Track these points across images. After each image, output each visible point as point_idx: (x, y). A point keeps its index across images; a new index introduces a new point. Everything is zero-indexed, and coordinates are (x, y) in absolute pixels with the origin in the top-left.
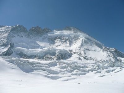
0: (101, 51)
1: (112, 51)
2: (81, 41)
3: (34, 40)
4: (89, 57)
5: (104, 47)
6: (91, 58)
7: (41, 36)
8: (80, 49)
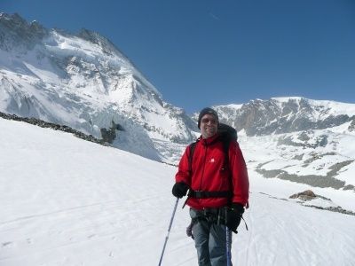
0: (167, 116)
1: (178, 113)
2: (130, 85)
3: (18, 57)
4: (150, 125)
5: (165, 104)
6: (154, 127)
7: (29, 48)
8: (132, 106)
